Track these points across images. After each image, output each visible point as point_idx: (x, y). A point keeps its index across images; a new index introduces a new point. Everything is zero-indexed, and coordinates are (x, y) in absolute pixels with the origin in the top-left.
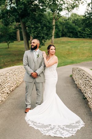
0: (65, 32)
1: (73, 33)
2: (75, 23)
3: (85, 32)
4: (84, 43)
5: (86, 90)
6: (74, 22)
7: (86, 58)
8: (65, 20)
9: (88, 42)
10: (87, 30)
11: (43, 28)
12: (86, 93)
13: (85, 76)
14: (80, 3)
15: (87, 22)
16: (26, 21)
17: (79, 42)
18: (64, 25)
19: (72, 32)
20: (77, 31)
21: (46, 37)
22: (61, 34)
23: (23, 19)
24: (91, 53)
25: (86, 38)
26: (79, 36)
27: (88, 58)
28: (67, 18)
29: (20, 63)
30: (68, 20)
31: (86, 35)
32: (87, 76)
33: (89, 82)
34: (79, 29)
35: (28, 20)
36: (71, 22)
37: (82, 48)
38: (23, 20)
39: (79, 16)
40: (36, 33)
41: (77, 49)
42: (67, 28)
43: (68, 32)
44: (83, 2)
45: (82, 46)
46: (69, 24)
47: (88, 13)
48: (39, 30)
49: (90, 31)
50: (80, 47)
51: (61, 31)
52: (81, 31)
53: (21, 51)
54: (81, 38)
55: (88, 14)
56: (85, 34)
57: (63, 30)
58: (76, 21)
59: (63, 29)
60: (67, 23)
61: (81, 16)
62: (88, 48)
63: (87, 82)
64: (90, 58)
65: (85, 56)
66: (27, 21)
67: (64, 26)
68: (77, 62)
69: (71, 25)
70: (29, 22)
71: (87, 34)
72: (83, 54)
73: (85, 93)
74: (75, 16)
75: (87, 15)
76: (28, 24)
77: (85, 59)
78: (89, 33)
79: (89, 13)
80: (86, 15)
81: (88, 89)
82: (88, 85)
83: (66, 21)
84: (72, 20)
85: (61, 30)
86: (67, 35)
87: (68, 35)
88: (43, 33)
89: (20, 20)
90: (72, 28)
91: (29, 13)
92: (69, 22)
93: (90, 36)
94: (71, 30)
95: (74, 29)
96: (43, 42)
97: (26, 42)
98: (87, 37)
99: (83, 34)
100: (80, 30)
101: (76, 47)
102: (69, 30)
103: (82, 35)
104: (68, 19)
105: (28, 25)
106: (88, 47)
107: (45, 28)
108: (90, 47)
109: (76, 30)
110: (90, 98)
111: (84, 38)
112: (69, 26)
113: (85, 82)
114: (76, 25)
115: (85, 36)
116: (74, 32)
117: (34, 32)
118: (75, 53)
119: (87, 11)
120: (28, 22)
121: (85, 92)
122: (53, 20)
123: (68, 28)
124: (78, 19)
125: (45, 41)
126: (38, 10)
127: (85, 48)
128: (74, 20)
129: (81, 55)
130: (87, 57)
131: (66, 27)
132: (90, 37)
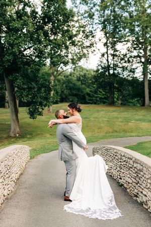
0: (65, 95)
1: (79, 97)
2: (81, 81)
3: (96, 96)
4: (98, 111)
5: (122, 174)
6: (79, 79)
7: (104, 134)
8: (65, 76)
9: (103, 110)
10: (100, 91)
11: (41, 89)
12: (123, 178)
13: (120, 157)
14: (90, 53)
15: (101, 80)
16: (14, 79)
17: (89, 110)
18: (63, 83)
19: (76, 95)
20: (84, 93)
21: (45, 102)
22: (59, 97)
23: (11, 76)
24: (111, 128)
25: (99, 104)
26: (88, 101)
27: (107, 135)
28: (69, 73)
29: (3, 143)
30: (70, 77)
31: (98, 99)
32: (123, 155)
33: (127, 162)
34: (88, 90)
35: (17, 77)
36: (75, 79)
37: (97, 119)
38: (10, 78)
39: (87, 71)
40: (30, 96)
41: (89, 121)
42: (68, 88)
43: (70, 95)
44: (94, 51)
45: (96, 116)
46: (71, 83)
47: (101, 66)
48: (35, 92)
49: (104, 93)
50: (94, 118)
51: (59, 94)
52: (90, 93)
53: (3, 124)
54: (92, 104)
55: (102, 68)
56: (97, 97)
57: (62, 92)
58: (82, 78)
59: (63, 90)
60: (69, 80)
61: (89, 70)
62: (106, 120)
63: (122, 164)
64: (111, 134)
65: (103, 132)
66: (17, 79)
67: (64, 85)
68: (94, 141)
69: (74, 84)
70: (20, 80)
71: (101, 98)
72: (99, 128)
73: (121, 178)
74: (81, 70)
75: (101, 70)
76: (18, 83)
77: (104, 136)
78: (103, 97)
79: (103, 66)
80: (98, 70)
81: (126, 172)
82: (124, 167)
83: (67, 77)
84: (75, 76)
85: (60, 92)
86: (69, 99)
87: (71, 99)
88: (40, 97)
89: (5, 76)
90: (76, 89)
91: (19, 67)
92: (71, 79)
93: (105, 100)
94: (75, 92)
95: (79, 89)
96: (40, 110)
97: (14, 110)
98: (99, 102)
99: (94, 98)
100: (88, 92)
101: (87, 118)
102: (71, 91)
103: (93, 100)
104: (71, 75)
105: (18, 85)
106: (106, 118)
107: (43, 89)
108: (109, 118)
109: (82, 92)
110: (129, 183)
111: (95, 104)
112: (71, 85)
113: (120, 163)
114: (82, 84)
115: (97, 101)
116: (80, 95)
117: (27, 96)
118: (87, 126)
119: (100, 63)
120: (18, 81)
121: (119, 177)
122: (51, 76)
123: (70, 89)
124: (85, 74)
125: (43, 109)
126: (33, 64)
127: (100, 120)
128: (79, 76)
129: (96, 131)
130: (106, 133)
131: (66, 86)
132: (104, 103)
